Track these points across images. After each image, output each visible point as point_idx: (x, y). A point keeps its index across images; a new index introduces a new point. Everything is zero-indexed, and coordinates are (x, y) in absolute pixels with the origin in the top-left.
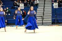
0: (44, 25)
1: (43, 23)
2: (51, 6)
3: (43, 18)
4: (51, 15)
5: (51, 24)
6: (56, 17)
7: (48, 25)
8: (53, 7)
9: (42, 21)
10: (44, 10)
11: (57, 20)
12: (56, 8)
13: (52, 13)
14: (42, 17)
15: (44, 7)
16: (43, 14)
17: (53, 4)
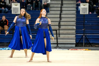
0: (60, 48)
1: (57, 44)
2: (75, 9)
3: (59, 34)
4: (75, 28)
5: (74, 45)
6: (84, 32)
7: (68, 48)
8: (78, 12)
9: (57, 39)
10: (60, 18)
11: (87, 39)
12: (84, 15)
13: (77, 23)
14: (56, 30)
15: (61, 11)
16: (59, 26)
17: (78, 5)
